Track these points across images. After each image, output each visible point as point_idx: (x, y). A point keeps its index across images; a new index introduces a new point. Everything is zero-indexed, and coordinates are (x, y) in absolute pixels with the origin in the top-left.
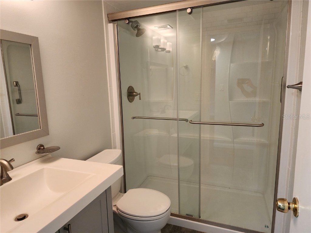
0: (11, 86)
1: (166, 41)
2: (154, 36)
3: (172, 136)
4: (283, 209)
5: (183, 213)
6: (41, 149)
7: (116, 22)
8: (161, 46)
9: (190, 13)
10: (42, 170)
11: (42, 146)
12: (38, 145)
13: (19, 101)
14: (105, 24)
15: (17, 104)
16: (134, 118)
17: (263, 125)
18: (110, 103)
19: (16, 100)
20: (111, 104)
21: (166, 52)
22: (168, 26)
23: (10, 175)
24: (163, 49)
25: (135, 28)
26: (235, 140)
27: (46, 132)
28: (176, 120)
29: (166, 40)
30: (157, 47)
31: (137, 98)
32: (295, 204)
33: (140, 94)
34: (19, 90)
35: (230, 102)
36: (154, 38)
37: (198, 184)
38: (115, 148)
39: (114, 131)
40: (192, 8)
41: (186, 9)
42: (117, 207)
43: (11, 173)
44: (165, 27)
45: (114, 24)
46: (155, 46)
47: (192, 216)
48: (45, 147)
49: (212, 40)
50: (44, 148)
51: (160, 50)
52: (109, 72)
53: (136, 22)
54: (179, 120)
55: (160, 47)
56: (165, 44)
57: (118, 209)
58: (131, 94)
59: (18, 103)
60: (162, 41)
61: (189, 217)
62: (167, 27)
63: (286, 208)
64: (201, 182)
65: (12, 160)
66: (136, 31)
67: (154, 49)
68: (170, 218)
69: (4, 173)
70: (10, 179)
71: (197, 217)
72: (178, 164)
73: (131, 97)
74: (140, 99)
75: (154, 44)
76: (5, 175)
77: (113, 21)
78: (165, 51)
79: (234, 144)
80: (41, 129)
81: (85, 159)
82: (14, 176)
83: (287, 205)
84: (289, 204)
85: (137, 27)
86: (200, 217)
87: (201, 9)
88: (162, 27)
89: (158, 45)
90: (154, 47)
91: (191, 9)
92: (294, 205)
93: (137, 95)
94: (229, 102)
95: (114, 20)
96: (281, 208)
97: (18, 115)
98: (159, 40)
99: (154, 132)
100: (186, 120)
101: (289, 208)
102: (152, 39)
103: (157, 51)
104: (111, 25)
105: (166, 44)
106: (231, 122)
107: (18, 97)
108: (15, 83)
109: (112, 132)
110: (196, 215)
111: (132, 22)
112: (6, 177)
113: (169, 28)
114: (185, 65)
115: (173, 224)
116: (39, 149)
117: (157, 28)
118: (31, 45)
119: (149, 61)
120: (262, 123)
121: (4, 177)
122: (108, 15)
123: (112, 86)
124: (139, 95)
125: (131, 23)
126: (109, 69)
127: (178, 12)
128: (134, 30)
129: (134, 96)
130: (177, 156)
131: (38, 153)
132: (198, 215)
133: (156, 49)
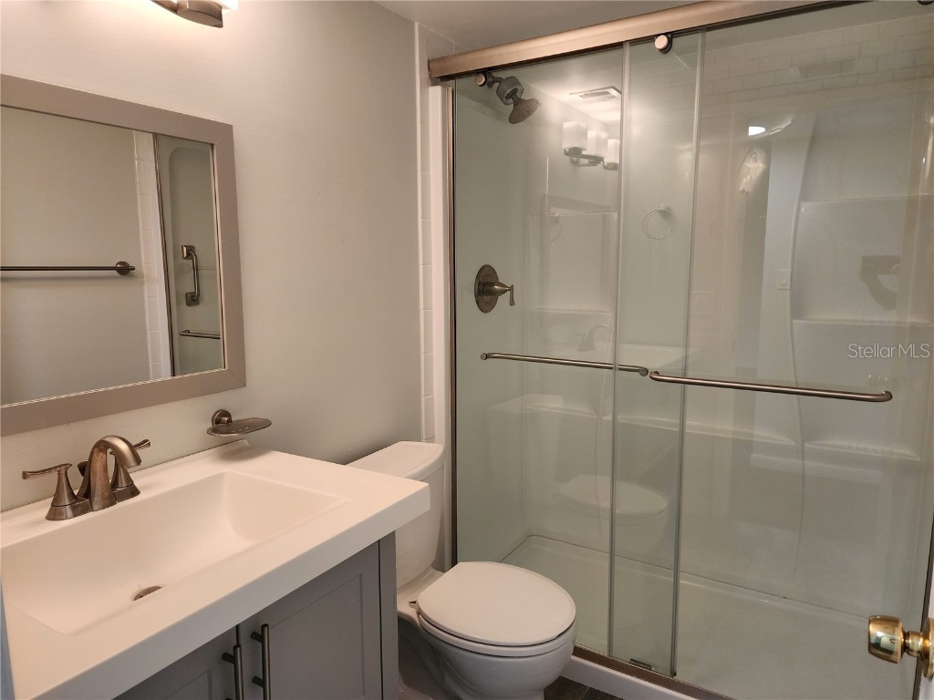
0: (175, 257)
1: (604, 135)
2: (567, 121)
3: (604, 418)
4: (890, 652)
5: (623, 656)
6: (222, 423)
7: (452, 82)
8: (590, 150)
9: (665, 50)
10: (219, 478)
11: (226, 414)
12: (216, 413)
13: (193, 299)
14: (421, 88)
15: (189, 308)
16: (487, 356)
17: (889, 396)
18: (422, 312)
19: (186, 295)
20: (425, 313)
21: (606, 168)
22: (614, 92)
23: (137, 484)
24: (596, 160)
25: (509, 96)
26: (807, 445)
27: (237, 378)
28: (611, 368)
29: (608, 132)
30: (575, 152)
31: (503, 300)
32: (926, 637)
33: (511, 289)
34: (196, 269)
35: (795, 321)
36: (567, 125)
37: (672, 572)
38: (430, 439)
39: (429, 391)
40: (671, 36)
41: (652, 39)
42: (420, 608)
43: (138, 479)
44: (602, 93)
45: (444, 87)
46: (570, 149)
47: (649, 667)
48: (234, 419)
49: (755, 131)
50: (230, 421)
51: (586, 161)
52: (423, 222)
53: (513, 81)
54: (620, 369)
55: (584, 153)
56: (601, 143)
57: (419, 613)
58: (488, 289)
59: (189, 304)
60: (591, 134)
61: (639, 669)
62: (607, 93)
63: (898, 648)
64: (682, 568)
65: (145, 443)
66: (511, 107)
67: (568, 158)
68: (572, 661)
69: (122, 475)
70: (134, 492)
71: (666, 674)
72: (612, 505)
73: (486, 298)
74: (512, 303)
75: (567, 145)
76: (124, 481)
77: (443, 79)
78: (600, 166)
79: (803, 460)
80: (227, 368)
81: (345, 460)
82: (147, 487)
83: (900, 638)
84: (906, 635)
85: (513, 95)
86: (675, 675)
87: (698, 37)
88: (593, 94)
89: (576, 146)
90: (567, 154)
91: (668, 38)
92: (921, 640)
93: (505, 292)
94: (791, 324)
95: (446, 76)
96: (882, 646)
97: (187, 333)
98: (582, 133)
99: (553, 404)
100: (644, 372)
101: (905, 648)
102: (560, 128)
103: (576, 164)
104: (436, 92)
105: (605, 142)
106: (797, 383)
107: (190, 288)
108: (185, 249)
109: (423, 394)
110: (661, 668)
111: (499, 80)
112: (124, 485)
113: (614, 97)
114: (662, 207)
115: (590, 685)
116: (217, 421)
117: (577, 97)
118: (212, 145)
119: (547, 193)
120: (887, 392)
121: (120, 485)
122: (429, 62)
123: (431, 264)
124: (508, 293)
125: (496, 85)
126: (426, 216)
127: (627, 48)
128: (505, 104)
129: (496, 294)
130: (609, 479)
131: (214, 431)
132: (669, 666)
133: (575, 159)
